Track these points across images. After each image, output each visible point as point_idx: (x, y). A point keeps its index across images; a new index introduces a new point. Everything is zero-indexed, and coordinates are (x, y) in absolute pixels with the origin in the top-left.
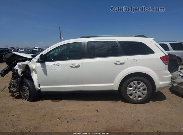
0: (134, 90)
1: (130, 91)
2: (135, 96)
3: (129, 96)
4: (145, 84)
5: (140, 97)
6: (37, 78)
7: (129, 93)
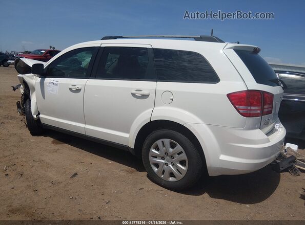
0: (163, 158)
1: (156, 157)
2: (164, 171)
3: (153, 166)
4: (183, 151)
5: (172, 175)
6: (36, 101)
7: (152, 160)
